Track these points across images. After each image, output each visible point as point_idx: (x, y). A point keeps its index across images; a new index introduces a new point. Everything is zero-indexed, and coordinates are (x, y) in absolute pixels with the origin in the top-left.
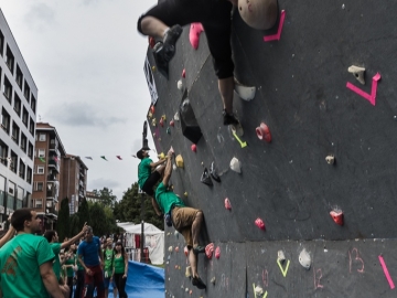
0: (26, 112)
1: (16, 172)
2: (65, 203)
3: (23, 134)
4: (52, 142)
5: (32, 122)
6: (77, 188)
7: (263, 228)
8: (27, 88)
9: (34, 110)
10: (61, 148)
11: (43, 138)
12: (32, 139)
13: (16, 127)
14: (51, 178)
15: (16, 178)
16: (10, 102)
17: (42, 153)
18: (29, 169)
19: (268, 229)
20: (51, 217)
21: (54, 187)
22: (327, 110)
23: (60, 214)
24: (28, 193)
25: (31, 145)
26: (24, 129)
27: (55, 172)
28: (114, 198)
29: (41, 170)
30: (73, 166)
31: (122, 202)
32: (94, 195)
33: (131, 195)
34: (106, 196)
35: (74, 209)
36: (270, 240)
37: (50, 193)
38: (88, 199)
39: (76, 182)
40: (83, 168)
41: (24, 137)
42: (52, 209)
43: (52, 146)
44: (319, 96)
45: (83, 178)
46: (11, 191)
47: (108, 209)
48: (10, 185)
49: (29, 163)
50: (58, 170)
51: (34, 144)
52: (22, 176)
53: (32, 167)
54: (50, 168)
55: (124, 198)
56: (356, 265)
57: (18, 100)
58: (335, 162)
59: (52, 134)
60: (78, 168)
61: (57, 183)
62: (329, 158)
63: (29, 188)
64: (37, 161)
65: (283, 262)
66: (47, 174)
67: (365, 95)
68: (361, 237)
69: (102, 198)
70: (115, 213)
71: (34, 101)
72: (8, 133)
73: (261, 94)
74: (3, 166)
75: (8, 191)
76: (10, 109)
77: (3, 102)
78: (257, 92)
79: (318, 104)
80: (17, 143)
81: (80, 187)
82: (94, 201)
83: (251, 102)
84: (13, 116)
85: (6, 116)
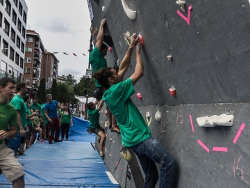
0: (20, 22)
1: (13, 60)
2: (43, 81)
3: (18, 36)
4: (37, 43)
5: (24, 29)
6: (52, 73)
7: (141, 98)
8: (21, 7)
9: (25, 21)
10: (42, 47)
11: (31, 40)
12: (24, 40)
13: (13, 32)
14: (35, 66)
15: (13, 64)
16: (10, 15)
17: (30, 50)
18: (22, 59)
19: (143, 99)
20: (35, 90)
21: (37, 72)
22: (169, 27)
23: (39, 88)
24: (21, 74)
25: (23, 44)
26: (18, 33)
27: (38, 62)
28: (75, 81)
29: (29, 60)
30: (50, 59)
31: (80, 84)
32: (62, 78)
33: (84, 80)
34: (70, 79)
35: (49, 86)
36: (144, 105)
37: (35, 75)
38: (58, 81)
39: (52, 69)
40: (56, 61)
41: (18, 39)
42: (35, 85)
43: (36, 46)
44: (165, 19)
45: (56, 68)
46: (10, 72)
47: (71, 88)
48: (9, 68)
49: (22, 55)
50: (40, 61)
51: (25, 43)
52: (17, 63)
53: (24, 58)
54: (35, 59)
55: (81, 81)
56: (180, 119)
57: (14, 14)
58: (172, 59)
59: (37, 38)
60: (53, 61)
61: (39, 69)
62: (169, 56)
63: (22, 71)
64: (27, 54)
65: (149, 118)
66: (33, 63)
67: (185, 18)
68: (183, 103)
69: (67, 80)
70: (75, 90)
71: (25, 15)
72: (8, 35)
73: (139, 16)
74: (5, 56)
75: (8, 72)
76: (10, 20)
77: (5, 15)
78: (136, 14)
79: (164, 23)
80: (14, 42)
81: (54, 73)
82: (62, 82)
83: (134, 21)
84: (12, 24)
85: (7, 24)
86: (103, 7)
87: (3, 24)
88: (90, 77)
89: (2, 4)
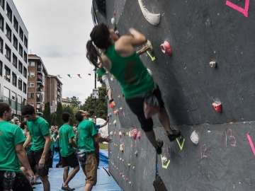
0: (21, 48)
1: (16, 86)
2: (48, 105)
3: (20, 62)
4: (39, 67)
5: (25, 54)
6: (56, 96)
8: (21, 32)
9: (27, 46)
10: (44, 71)
11: (33, 64)
12: (26, 65)
13: (15, 57)
14: (39, 90)
15: (16, 89)
16: (10, 41)
17: (33, 74)
18: (25, 84)
21: (41, 96)
22: (211, 26)
23: (44, 112)
24: (24, 99)
25: (25, 69)
26: (20, 58)
27: (41, 86)
28: (79, 102)
29: (33, 85)
30: (53, 82)
31: (85, 105)
32: (67, 101)
33: (90, 101)
34: (74, 101)
35: (53, 109)
37: (39, 100)
38: (63, 104)
39: (55, 92)
40: (59, 84)
41: (20, 64)
42: (40, 110)
43: (39, 70)
44: (205, 16)
45: (59, 90)
46: (13, 98)
48: (13, 94)
49: (25, 80)
50: (44, 84)
51: (27, 68)
52: (20, 88)
53: (27, 83)
54: (38, 84)
55: (86, 102)
56: (230, 141)
57: (15, 39)
58: (216, 66)
59: (39, 62)
60: (56, 84)
61: (43, 93)
62: (212, 63)
63: (25, 96)
64: (29, 79)
65: (181, 141)
66: (37, 87)
67: (240, 9)
68: (234, 120)
69: (72, 102)
71: (26, 40)
72: (10, 60)
73: (164, 19)
74: (7, 82)
75: (11, 98)
76: (11, 45)
77: (6, 41)
78: (161, 18)
79: (204, 22)
80: (16, 67)
81: (58, 96)
82: (67, 104)
83: (158, 26)
84: (13, 50)
85: (8, 49)
86: (113, 20)
87: (5, 50)
88: (97, 97)
89: (3, 30)
